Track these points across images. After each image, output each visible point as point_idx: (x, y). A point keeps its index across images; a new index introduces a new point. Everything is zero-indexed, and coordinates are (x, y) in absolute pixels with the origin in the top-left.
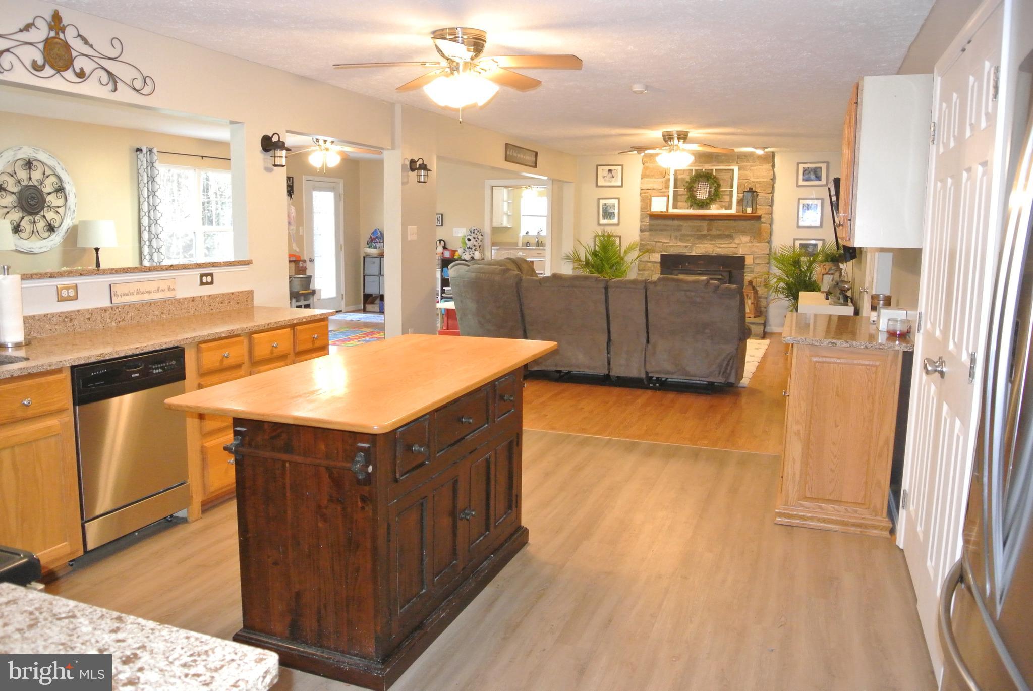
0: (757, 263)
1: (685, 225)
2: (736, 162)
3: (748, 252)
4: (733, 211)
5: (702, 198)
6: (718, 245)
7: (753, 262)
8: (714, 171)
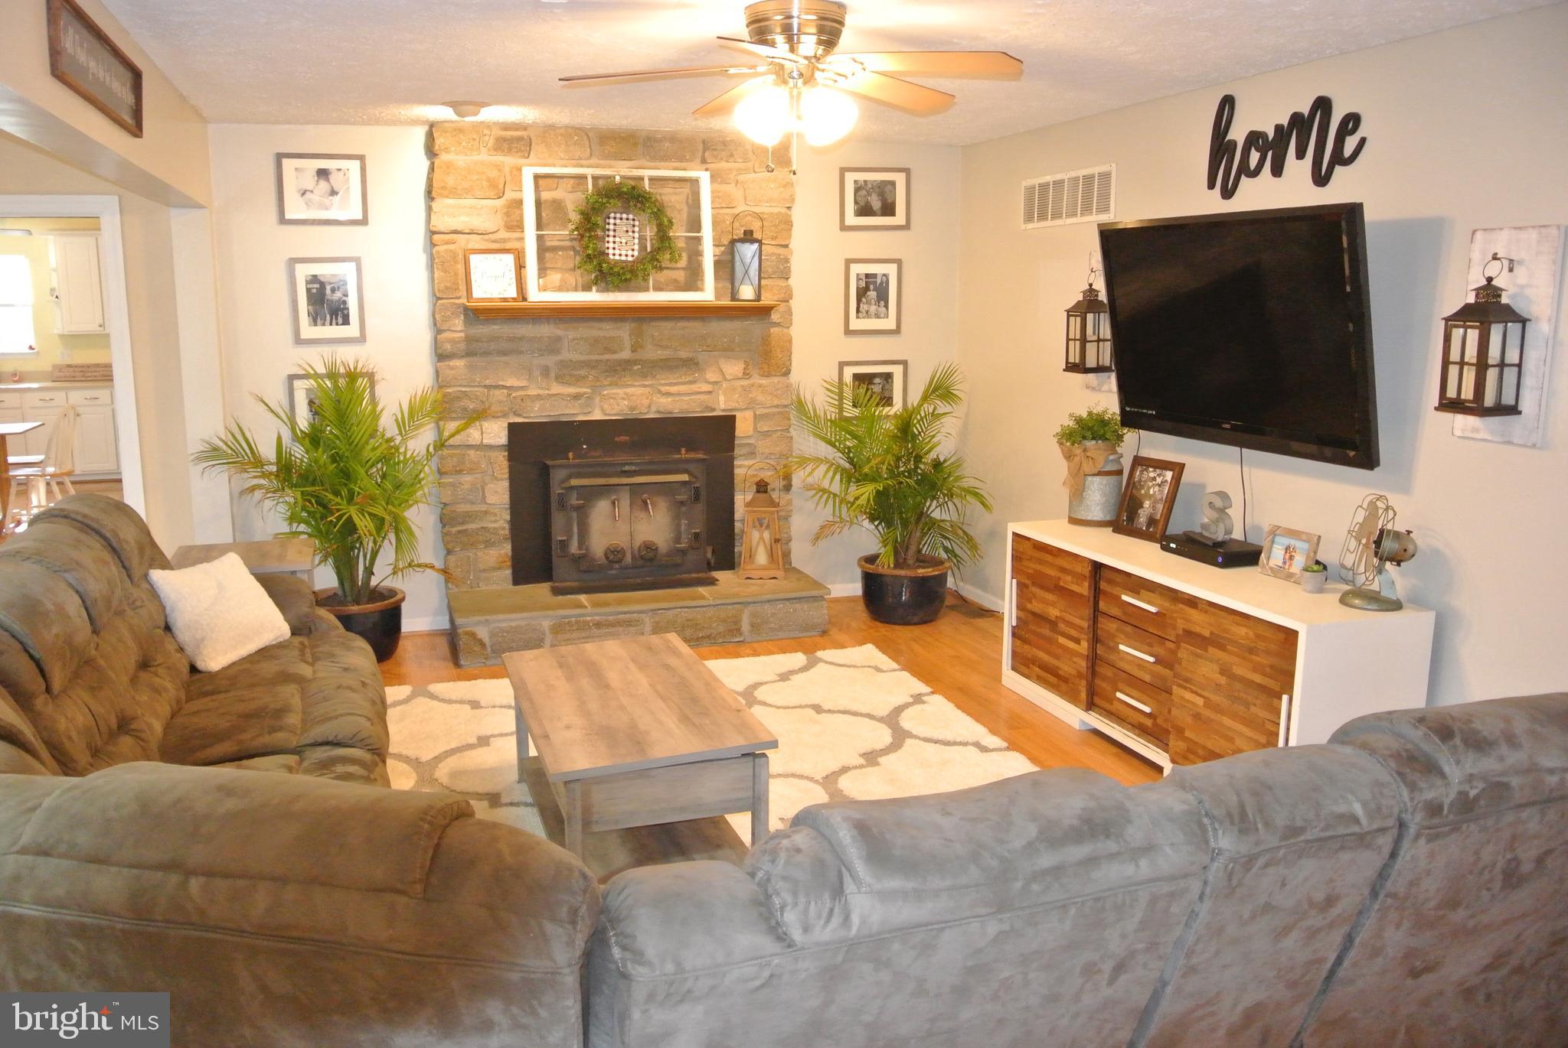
0: (766, 429)
1: (571, 335)
2: (699, 160)
3: (742, 405)
4: (707, 294)
5: (623, 258)
6: (664, 389)
7: (755, 428)
8: (646, 182)
